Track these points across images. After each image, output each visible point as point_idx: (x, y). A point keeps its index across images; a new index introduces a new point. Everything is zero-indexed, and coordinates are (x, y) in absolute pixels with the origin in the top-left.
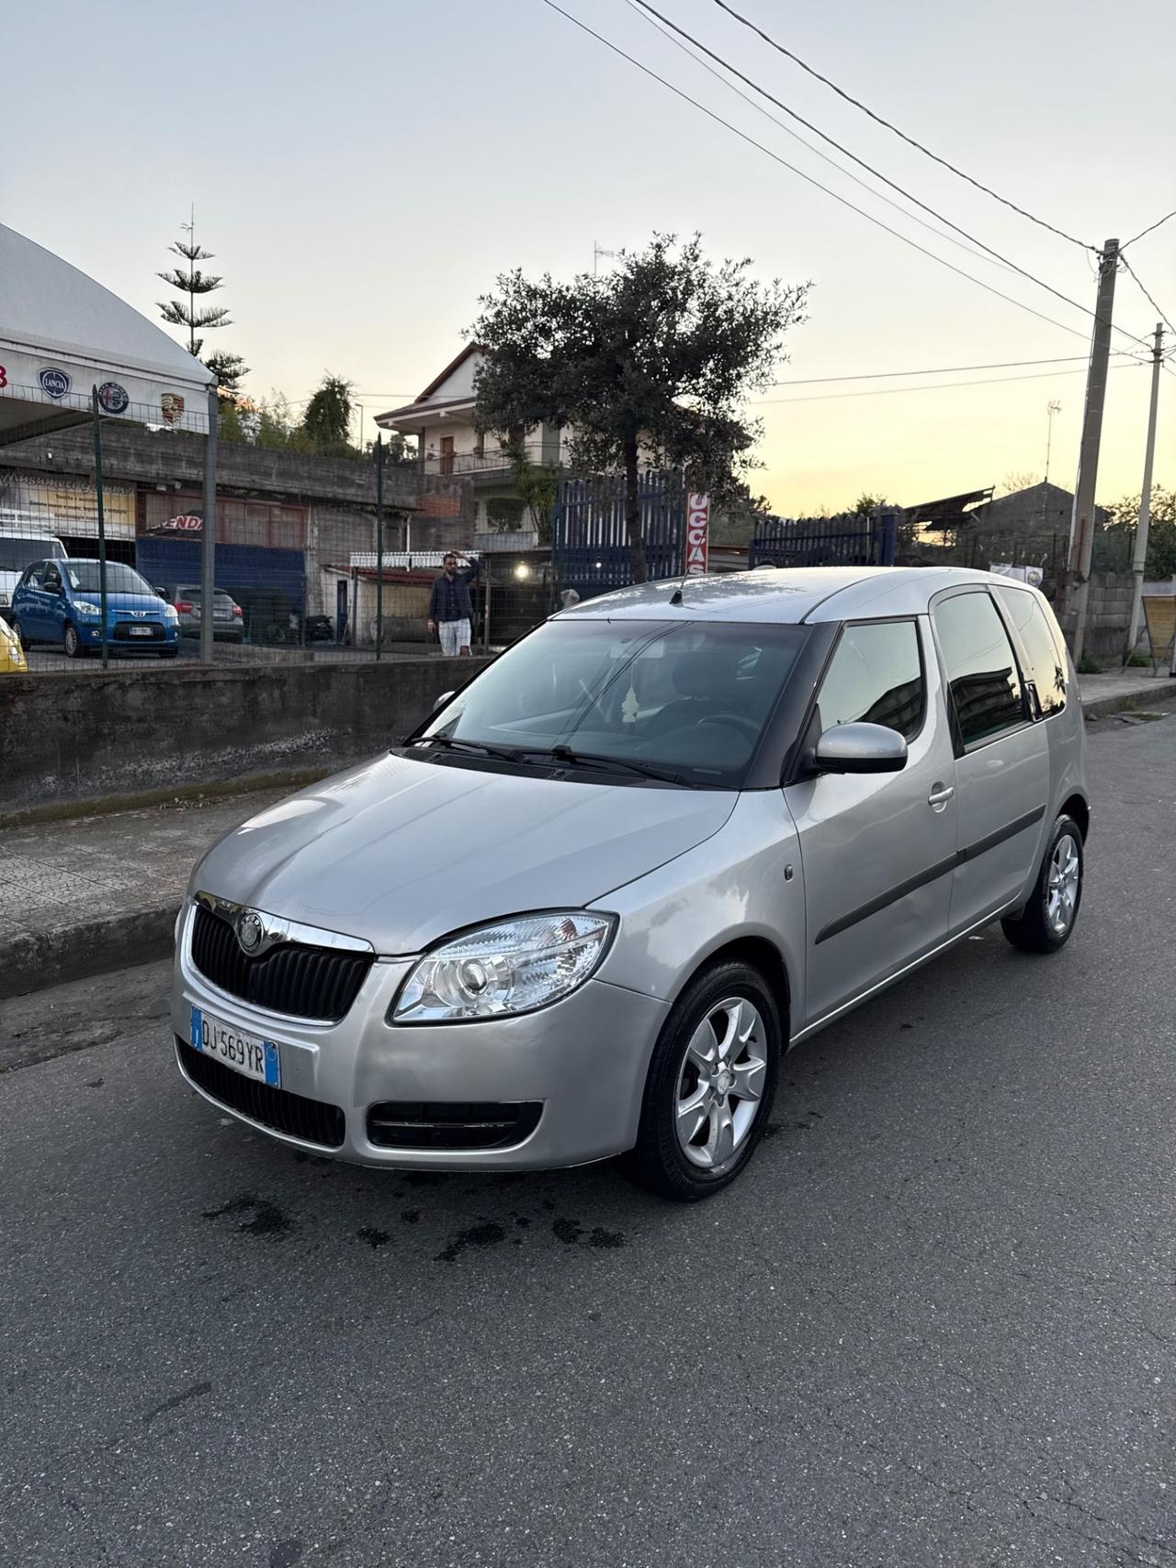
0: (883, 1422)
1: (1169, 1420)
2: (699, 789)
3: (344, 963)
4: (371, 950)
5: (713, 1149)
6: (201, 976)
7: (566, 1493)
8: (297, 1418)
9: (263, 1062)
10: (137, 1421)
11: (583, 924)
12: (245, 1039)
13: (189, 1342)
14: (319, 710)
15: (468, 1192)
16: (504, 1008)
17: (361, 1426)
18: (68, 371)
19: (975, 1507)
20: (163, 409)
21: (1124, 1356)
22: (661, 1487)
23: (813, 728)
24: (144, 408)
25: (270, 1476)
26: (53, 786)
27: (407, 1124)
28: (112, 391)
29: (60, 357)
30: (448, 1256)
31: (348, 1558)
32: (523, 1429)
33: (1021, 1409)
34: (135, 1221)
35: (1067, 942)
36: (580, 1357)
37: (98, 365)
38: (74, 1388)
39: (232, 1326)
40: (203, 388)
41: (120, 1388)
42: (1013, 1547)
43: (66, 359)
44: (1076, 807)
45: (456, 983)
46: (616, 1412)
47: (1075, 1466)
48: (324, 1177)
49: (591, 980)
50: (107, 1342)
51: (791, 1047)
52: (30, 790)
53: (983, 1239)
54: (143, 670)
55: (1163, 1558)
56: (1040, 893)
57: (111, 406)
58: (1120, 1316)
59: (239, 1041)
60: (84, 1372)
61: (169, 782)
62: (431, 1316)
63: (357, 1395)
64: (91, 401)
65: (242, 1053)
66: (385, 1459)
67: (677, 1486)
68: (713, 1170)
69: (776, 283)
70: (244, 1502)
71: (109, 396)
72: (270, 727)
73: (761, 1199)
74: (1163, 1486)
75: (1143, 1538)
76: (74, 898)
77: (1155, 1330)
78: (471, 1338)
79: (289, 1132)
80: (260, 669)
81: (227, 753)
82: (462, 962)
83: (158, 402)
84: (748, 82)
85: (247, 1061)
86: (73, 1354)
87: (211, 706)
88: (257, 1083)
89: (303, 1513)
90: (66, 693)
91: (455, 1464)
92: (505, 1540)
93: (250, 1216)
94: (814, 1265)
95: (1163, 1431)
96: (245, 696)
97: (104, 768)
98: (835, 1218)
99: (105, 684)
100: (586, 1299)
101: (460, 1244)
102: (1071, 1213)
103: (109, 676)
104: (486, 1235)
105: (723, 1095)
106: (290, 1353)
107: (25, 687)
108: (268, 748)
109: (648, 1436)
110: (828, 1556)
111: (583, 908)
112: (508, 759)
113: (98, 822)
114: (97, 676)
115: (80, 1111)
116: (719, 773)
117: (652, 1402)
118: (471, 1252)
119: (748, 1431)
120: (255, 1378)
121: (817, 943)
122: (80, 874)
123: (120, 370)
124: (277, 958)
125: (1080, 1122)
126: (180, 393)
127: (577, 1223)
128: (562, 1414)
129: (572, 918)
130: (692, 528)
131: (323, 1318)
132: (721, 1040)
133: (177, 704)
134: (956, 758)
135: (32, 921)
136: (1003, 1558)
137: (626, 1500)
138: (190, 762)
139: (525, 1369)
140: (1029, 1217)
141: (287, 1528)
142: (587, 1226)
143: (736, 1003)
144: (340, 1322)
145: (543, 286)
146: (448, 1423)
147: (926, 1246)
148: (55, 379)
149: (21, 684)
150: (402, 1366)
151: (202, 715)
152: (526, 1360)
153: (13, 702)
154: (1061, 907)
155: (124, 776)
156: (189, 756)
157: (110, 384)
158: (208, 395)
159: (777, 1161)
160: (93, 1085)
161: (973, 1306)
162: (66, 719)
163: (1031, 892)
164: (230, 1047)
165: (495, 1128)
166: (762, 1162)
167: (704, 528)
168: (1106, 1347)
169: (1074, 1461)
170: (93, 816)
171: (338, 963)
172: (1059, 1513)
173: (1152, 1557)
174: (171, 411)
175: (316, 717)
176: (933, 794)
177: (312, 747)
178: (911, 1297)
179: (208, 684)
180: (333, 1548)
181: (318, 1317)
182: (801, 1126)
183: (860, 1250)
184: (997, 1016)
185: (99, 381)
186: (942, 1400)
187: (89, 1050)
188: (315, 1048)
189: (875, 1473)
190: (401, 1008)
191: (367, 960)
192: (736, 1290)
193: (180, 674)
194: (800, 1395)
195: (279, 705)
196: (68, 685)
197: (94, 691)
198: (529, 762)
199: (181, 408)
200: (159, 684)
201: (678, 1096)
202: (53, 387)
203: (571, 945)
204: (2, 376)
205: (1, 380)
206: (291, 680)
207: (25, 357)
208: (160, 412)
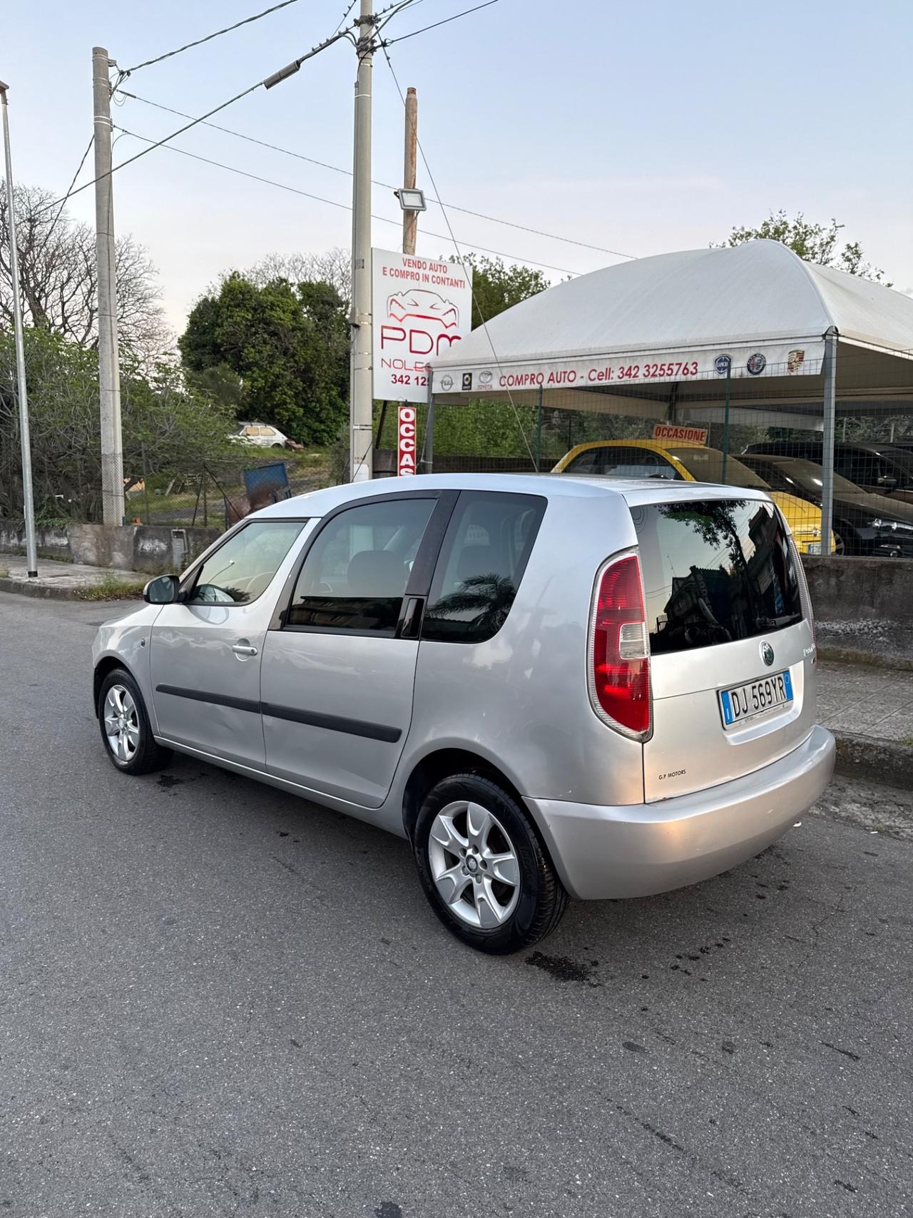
18: (730, 354)
20: (789, 363)
24: (776, 366)
28: (757, 359)
29: (726, 346)
37: (749, 345)
40: (821, 338)
43: (730, 346)
57: (755, 371)
71: (756, 364)
123: (762, 344)
126: (801, 348)
134: (270, 629)
157: (755, 355)
174: (794, 364)
175: (873, 607)
199: (801, 359)
202: (722, 367)
204: (695, 368)
205: (694, 371)
206: (850, 572)
207: (708, 353)
208: (787, 366)
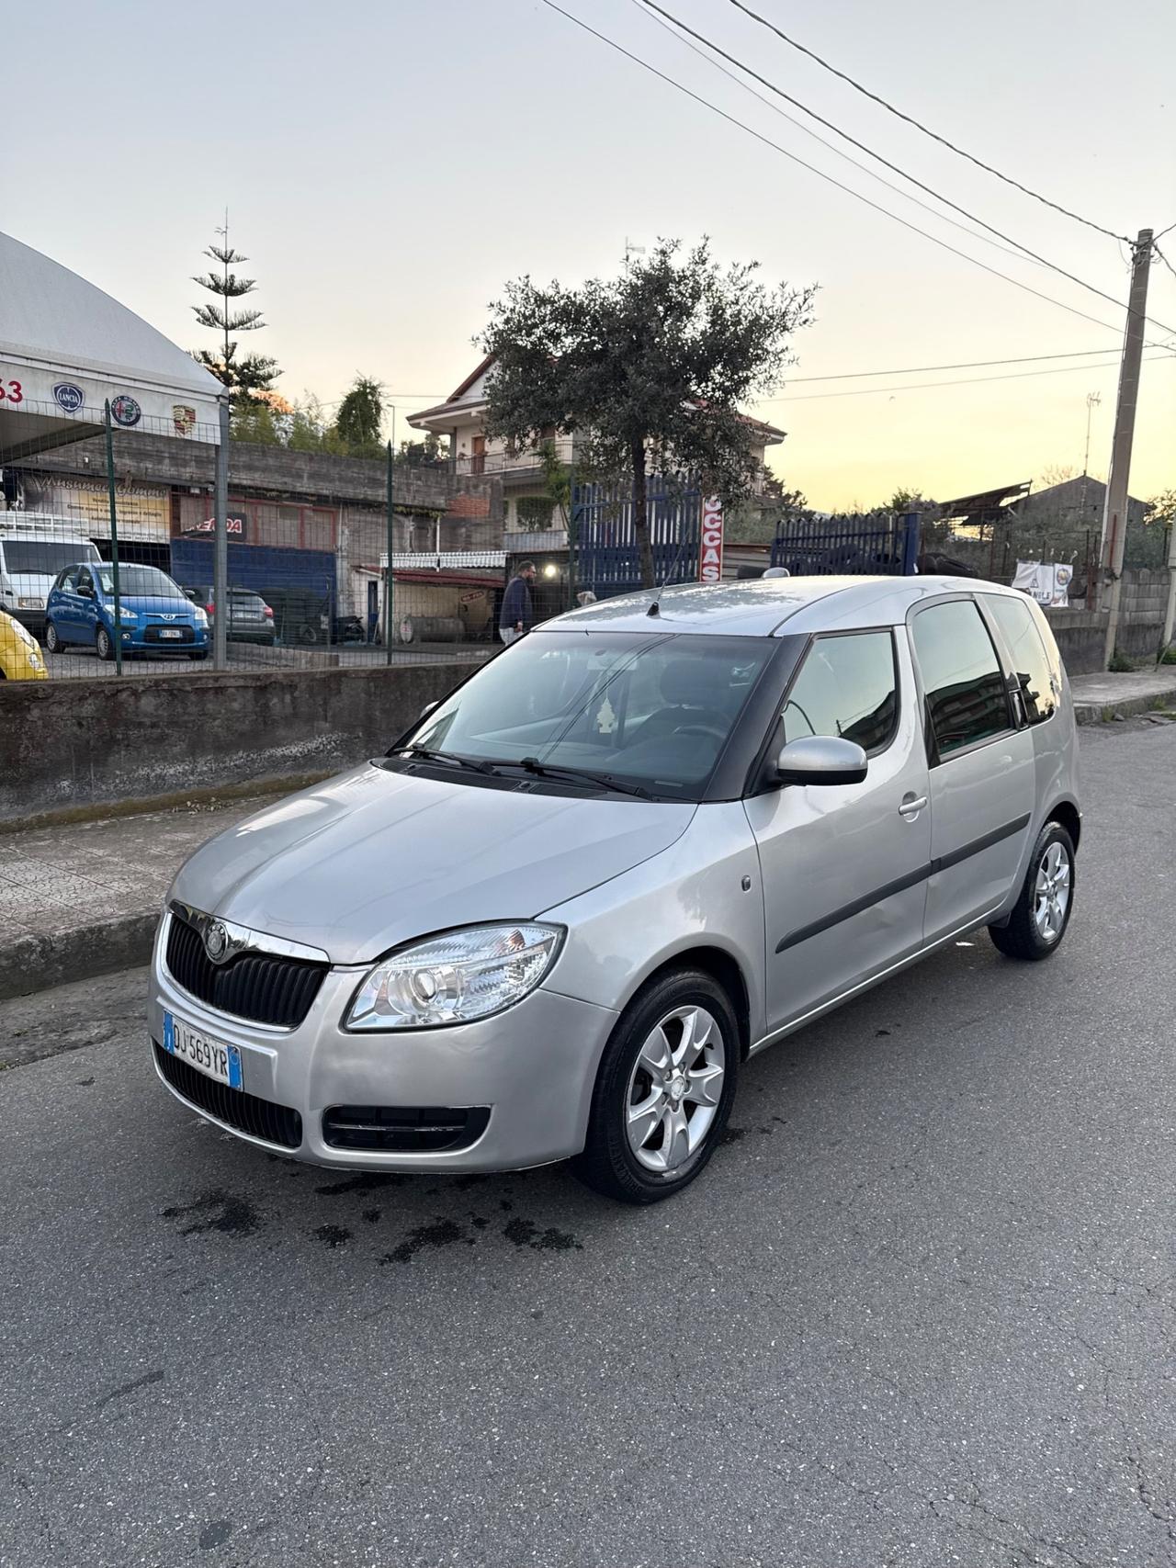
0: (803, 1423)
1: (1086, 1427)
2: (658, 801)
3: (302, 971)
4: (326, 959)
5: (667, 1154)
6: (175, 981)
7: (487, 1483)
8: (240, 1406)
9: (227, 1066)
10: (90, 1407)
11: (532, 935)
12: (211, 1043)
13: (148, 1332)
14: (330, 714)
15: (429, 1193)
16: (453, 1016)
17: (301, 1415)
18: (80, 385)
19: (882, 1506)
20: (175, 421)
21: (1050, 1363)
22: (579, 1479)
23: (777, 741)
24: (156, 419)
25: (209, 1460)
26: (68, 790)
27: (361, 1127)
28: (125, 404)
29: (74, 372)
30: (403, 1254)
31: (274, 1539)
32: (454, 1421)
33: (942, 1412)
34: (110, 1216)
35: (1058, 949)
36: (518, 1354)
37: (112, 379)
38: (36, 1373)
39: (189, 1318)
40: (214, 400)
41: (78, 1375)
42: (913, 1545)
43: (80, 373)
44: (1066, 815)
45: (409, 992)
46: (545, 1406)
47: (986, 1470)
48: (293, 1175)
49: (537, 990)
50: (70, 1330)
51: (751, 1054)
52: (46, 794)
53: (928, 1245)
54: (155, 677)
55: (1060, 1560)
56: (1026, 900)
57: (123, 419)
58: (1053, 1324)
59: (206, 1045)
60: (46, 1358)
61: (182, 786)
62: (380, 1311)
63: (300, 1386)
64: (104, 414)
65: (208, 1057)
66: (319, 1447)
67: (595, 1479)
68: (665, 1175)
69: (783, 286)
70: (182, 1484)
71: (124, 410)
72: (281, 732)
73: (714, 1203)
74: (1070, 1490)
75: (1042, 1540)
76: (80, 901)
77: (1086, 1338)
78: (414, 1333)
79: (253, 1133)
80: (271, 675)
81: (239, 757)
82: (414, 972)
83: (169, 414)
84: (763, 81)
85: (213, 1065)
86: (38, 1341)
87: (223, 711)
88: (222, 1085)
89: (236, 1496)
90: (80, 700)
91: (385, 1454)
92: (424, 1526)
93: (219, 1212)
94: (757, 1268)
95: (1079, 1437)
96: (257, 702)
97: (118, 772)
98: (784, 1224)
99: (119, 691)
100: (531, 1298)
101: (417, 1243)
102: (1021, 1221)
103: (122, 682)
104: (442, 1234)
105: (678, 1101)
106: (241, 1345)
107: (40, 694)
108: (279, 752)
109: (574, 1431)
110: (732, 1549)
111: (532, 919)
112: (478, 770)
113: (113, 825)
114: (110, 683)
115: (70, 1108)
116: (680, 785)
117: (581, 1398)
118: (425, 1252)
119: (671, 1428)
120: (205, 1368)
121: (777, 952)
122: (88, 877)
123: (132, 383)
124: (240, 966)
125: (1043, 1131)
126: (191, 404)
127: (532, 1224)
128: (493, 1407)
129: (520, 929)
130: (707, 530)
131: (277, 1311)
132: (674, 1047)
133: (189, 710)
134: (930, 768)
135: (37, 924)
136: (901, 1556)
137: (544, 1491)
138: (202, 766)
139: (463, 1364)
140: (978, 1224)
141: (220, 1510)
142: (542, 1226)
143: (691, 1011)
144: (292, 1316)
145: (551, 292)
146: (383, 1414)
147: (870, 1252)
148: (69, 394)
149: (37, 691)
150: (346, 1359)
151: (214, 720)
152: (465, 1355)
153: (29, 709)
154: (1050, 915)
155: (137, 780)
156: (201, 761)
157: (122, 398)
158: (218, 407)
159: (734, 1165)
160: (84, 1083)
161: (908, 1311)
162: (80, 725)
163: (1016, 900)
164: (198, 1050)
165: (444, 1133)
166: (720, 1166)
167: (718, 530)
168: (1035, 1353)
169: (986, 1464)
170: (107, 818)
171: (296, 972)
172: (964, 1515)
173: (1048, 1559)
174: (182, 423)
175: (326, 721)
176: (904, 804)
177: (322, 751)
178: (848, 1301)
179: (219, 690)
180: (260, 1529)
181: (272, 1311)
182: (764, 1131)
183: (805, 1254)
184: (976, 1024)
185: (111, 395)
186: (864, 1403)
187: (83, 1050)
188: (273, 1053)
189: (788, 1471)
190: (355, 1015)
191: (325, 968)
192: (677, 1292)
193: (192, 680)
194: (726, 1395)
195: (289, 710)
196: (82, 691)
197: (108, 698)
198: (498, 774)
199: (193, 419)
200: (170, 690)
201: (629, 1102)
202: (68, 402)
203: (520, 956)
204: (16, 391)
205: (15, 396)
206: (303, 686)
207: (40, 372)
208: (172, 424)
